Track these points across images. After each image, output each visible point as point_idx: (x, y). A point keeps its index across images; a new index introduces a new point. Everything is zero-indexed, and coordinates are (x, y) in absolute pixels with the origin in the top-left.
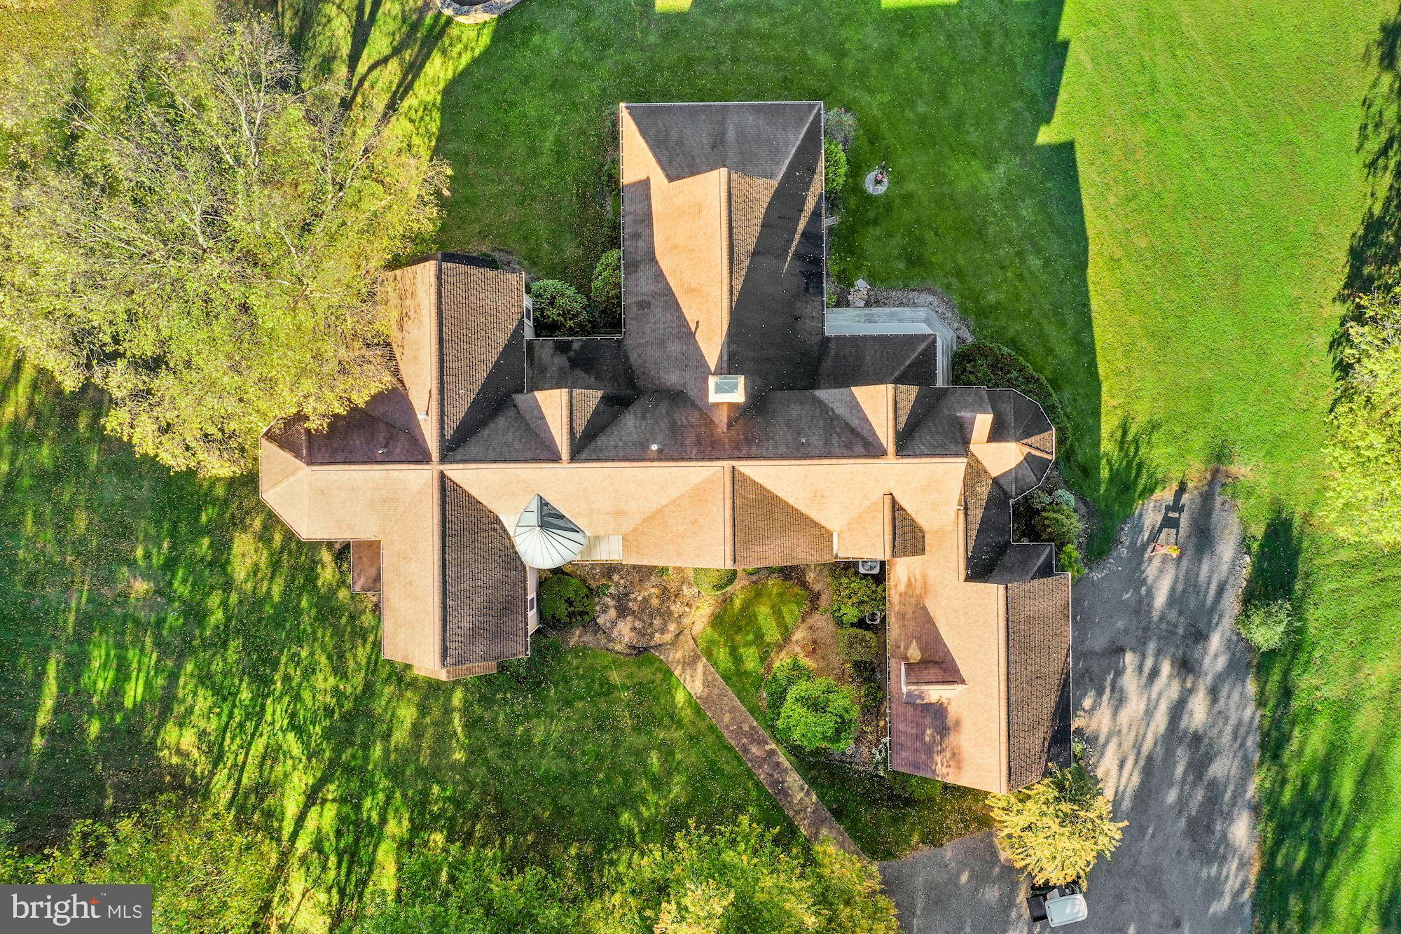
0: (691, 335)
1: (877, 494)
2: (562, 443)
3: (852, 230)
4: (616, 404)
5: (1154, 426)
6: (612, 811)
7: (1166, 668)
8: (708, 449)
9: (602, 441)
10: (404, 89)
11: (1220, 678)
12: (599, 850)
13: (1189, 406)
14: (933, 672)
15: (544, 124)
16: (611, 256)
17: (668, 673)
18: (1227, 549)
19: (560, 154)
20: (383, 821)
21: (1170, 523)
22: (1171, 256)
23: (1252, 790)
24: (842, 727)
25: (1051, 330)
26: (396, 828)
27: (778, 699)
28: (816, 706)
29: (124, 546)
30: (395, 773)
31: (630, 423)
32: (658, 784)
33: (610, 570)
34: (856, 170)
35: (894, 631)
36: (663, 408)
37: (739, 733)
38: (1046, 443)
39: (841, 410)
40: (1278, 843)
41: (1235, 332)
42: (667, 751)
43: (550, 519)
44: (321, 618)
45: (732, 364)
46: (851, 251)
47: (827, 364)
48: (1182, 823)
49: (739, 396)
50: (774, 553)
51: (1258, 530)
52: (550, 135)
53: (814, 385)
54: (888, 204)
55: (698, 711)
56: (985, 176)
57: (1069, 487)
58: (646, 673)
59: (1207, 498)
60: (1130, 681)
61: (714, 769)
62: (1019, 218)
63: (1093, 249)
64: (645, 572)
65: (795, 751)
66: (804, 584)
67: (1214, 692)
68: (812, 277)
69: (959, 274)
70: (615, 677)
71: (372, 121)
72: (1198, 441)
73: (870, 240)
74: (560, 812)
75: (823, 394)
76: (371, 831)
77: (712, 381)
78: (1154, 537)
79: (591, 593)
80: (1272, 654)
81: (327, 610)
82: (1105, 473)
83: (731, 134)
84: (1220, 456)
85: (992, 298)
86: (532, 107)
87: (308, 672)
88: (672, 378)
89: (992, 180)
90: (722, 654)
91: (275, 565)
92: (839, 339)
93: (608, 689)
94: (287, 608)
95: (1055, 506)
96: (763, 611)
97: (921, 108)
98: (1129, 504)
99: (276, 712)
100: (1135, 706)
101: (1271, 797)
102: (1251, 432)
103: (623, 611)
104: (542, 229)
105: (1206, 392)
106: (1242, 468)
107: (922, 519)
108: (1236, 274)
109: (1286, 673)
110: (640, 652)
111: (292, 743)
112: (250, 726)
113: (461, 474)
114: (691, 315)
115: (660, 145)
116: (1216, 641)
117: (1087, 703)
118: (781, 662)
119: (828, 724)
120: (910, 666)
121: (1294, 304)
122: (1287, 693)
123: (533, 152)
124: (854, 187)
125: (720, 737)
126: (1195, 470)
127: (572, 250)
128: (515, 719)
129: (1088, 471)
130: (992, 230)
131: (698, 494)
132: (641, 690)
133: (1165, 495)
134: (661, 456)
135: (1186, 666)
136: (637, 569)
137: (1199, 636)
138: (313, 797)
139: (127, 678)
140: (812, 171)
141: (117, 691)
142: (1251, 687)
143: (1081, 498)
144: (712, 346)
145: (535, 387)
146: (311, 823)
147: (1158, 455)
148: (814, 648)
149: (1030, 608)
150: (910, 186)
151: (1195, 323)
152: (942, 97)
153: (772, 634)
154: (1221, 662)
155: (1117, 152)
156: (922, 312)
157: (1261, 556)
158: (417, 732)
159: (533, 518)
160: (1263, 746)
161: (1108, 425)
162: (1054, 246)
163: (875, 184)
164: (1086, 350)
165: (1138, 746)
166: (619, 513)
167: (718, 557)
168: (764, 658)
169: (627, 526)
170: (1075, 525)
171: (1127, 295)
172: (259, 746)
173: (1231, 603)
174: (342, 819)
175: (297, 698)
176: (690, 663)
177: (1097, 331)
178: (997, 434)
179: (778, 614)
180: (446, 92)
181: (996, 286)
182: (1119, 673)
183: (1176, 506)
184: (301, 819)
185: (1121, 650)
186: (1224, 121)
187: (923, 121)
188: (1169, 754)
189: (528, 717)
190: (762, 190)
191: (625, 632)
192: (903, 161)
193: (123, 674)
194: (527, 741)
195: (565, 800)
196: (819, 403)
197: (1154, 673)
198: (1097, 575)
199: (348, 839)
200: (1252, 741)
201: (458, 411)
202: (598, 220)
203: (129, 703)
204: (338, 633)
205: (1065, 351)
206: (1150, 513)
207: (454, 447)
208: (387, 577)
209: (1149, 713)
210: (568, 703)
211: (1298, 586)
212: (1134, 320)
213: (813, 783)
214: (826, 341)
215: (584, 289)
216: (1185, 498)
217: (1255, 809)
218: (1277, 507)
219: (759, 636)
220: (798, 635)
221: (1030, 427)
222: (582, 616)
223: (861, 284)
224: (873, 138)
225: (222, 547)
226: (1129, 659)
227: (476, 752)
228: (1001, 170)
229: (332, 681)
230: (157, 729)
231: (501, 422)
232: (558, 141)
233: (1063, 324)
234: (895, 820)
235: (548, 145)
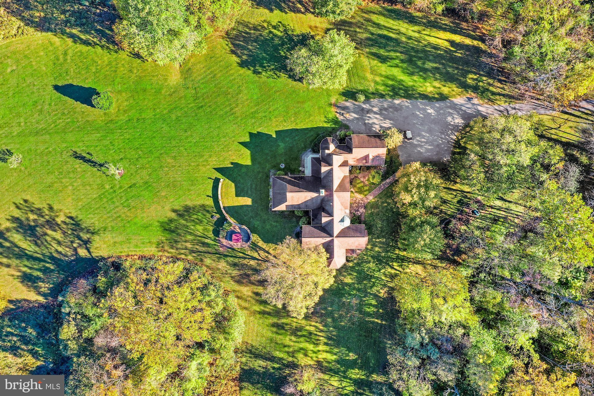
0: (313, 198)
1: (339, 169)
2: (330, 218)
3: (291, 170)
4: (324, 210)
5: (325, 117)
6: (393, 212)
7: (368, 115)
8: (331, 195)
9: (330, 212)
10: (264, 250)
11: (370, 106)
12: (400, 215)
13: (322, 111)
14: (367, 159)
15: (271, 225)
16: (296, 213)
17: (369, 202)
18: (348, 104)
19: (277, 222)
20: (396, 254)
21: (343, 114)
22: (295, 114)
23: (390, 100)
24: (377, 173)
25: (308, 135)
26: (397, 252)
27: (373, 183)
28: (374, 177)
29: (346, 304)
30: (387, 252)
31: (327, 208)
32: (389, 204)
33: (351, 213)
34: (280, 169)
35: (361, 164)
36: (324, 203)
37: (379, 190)
38: (330, 139)
39: (325, 174)
40: (399, 95)
41: (309, 102)
42: (383, 203)
43: (342, 221)
44: (359, 266)
45: (318, 191)
46: (294, 170)
47: (316, 175)
48: (395, 112)
49: (323, 191)
50: (348, 185)
51: (344, 98)
52: (273, 223)
53: (320, 178)
54: (286, 164)
55: (376, 197)
56: (281, 147)
57: (336, 132)
58: (369, 207)
59: (338, 107)
60: (371, 121)
61: (386, 195)
62: (289, 141)
63: (294, 128)
64: (351, 207)
65: (382, 180)
66: (353, 179)
67: (373, 107)
68: (302, 178)
69: (299, 151)
70: (370, 212)
71: (269, 256)
72: (328, 109)
73: (293, 167)
74: (394, 222)
75: (322, 177)
76: (398, 256)
77: (321, 195)
78: (345, 117)
79: (355, 215)
80: (366, 96)
81: (358, 264)
82: (334, 126)
83: (278, 192)
84: (331, 105)
85: (303, 145)
86: (268, 227)
87: (370, 268)
88: (319, 201)
89: (282, 145)
90: (365, 193)
91: (350, 274)
92: (312, 173)
93: (372, 213)
94: (358, 272)
95: (340, 135)
96: (358, 186)
97: (269, 158)
98: (339, 121)
99: (377, 274)
100: (375, 121)
101: (391, 97)
102: (327, 100)
103: (358, 211)
104: (290, 225)
105: (319, 108)
106: (333, 100)
107: (342, 161)
108: (298, 102)
109: (369, 94)
110: (365, 207)
111: (382, 271)
112: (380, 279)
113: (335, 234)
114: (309, 198)
115: (280, 204)
116: (364, 106)
117: (374, 129)
118: (367, 183)
119: (377, 175)
120: (366, 162)
121: (304, 92)
122: (373, 93)
123: (276, 226)
124: (283, 170)
125: (380, 194)
126: (333, 109)
127: (294, 219)
128: (377, 230)
129: (333, 129)
130: (291, 145)
131: (339, 197)
132: (372, 208)
133: (338, 115)
134: (333, 203)
135: (368, 111)
136: (350, 208)
137: (363, 109)
138: (392, 268)
139: (371, 304)
140: (284, 178)
141: (374, 306)
142: (372, 100)
143: (338, 130)
144: (314, 195)
145: (321, 224)
146: (398, 268)
147: (330, 116)
148: (364, 177)
149: (357, 143)
150: (283, 160)
151: (307, 110)
152: (267, 154)
153: (362, 184)
154: (368, 105)
155: (277, 123)
156: (306, 158)
157: (348, 98)
158: (380, 247)
159: (342, 223)
160: (382, 98)
161: (325, 125)
162: (294, 134)
163: (283, 166)
164: (312, 129)
165: (381, 120)
166: (341, 210)
167: (349, 194)
168: (366, 186)
169: (343, 209)
170: (343, 132)
171: (302, 122)
172: (383, 278)
173: (356, 103)
174: (396, 261)
175: (374, 270)
176: (367, 199)
177: (309, 127)
178: (328, 149)
179: (358, 183)
180: (265, 242)
181: (301, 145)
182: (369, 123)
183: (340, 113)
184: (396, 270)
185: (365, 123)
186: (271, 103)
187: (271, 158)
188: (384, 114)
189: (377, 227)
190: (289, 187)
191: (362, 210)
192: (279, 161)
193: (371, 305)
194: (381, 228)
195: (392, 221)
196: (324, 177)
197: (369, 117)
198: (352, 128)
199: (400, 261)
200: (381, 100)
201: (325, 235)
202: (288, 215)
203: (376, 303)
204: (362, 262)
205: (312, 133)
206: (341, 118)
207: (331, 235)
208: (352, 248)
209: (376, 118)
210: (374, 220)
211: (354, 90)
212: (307, 120)
213: (388, 177)
214: (312, 176)
215: (301, 217)
216: (338, 111)
217: (394, 99)
218: (340, 94)
219: (362, 187)
220: (362, 179)
221: (326, 142)
222: (359, 218)
223: (300, 169)
224: (274, 166)
225: (347, 284)
226: (366, 122)
227: (383, 237)
228: (280, 144)
229: (371, 264)
230: (381, 298)
231: (327, 228)
232: (274, 222)
233: (307, 133)
234: (395, 163)
235: (275, 224)
